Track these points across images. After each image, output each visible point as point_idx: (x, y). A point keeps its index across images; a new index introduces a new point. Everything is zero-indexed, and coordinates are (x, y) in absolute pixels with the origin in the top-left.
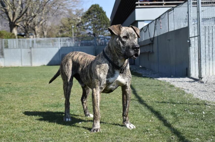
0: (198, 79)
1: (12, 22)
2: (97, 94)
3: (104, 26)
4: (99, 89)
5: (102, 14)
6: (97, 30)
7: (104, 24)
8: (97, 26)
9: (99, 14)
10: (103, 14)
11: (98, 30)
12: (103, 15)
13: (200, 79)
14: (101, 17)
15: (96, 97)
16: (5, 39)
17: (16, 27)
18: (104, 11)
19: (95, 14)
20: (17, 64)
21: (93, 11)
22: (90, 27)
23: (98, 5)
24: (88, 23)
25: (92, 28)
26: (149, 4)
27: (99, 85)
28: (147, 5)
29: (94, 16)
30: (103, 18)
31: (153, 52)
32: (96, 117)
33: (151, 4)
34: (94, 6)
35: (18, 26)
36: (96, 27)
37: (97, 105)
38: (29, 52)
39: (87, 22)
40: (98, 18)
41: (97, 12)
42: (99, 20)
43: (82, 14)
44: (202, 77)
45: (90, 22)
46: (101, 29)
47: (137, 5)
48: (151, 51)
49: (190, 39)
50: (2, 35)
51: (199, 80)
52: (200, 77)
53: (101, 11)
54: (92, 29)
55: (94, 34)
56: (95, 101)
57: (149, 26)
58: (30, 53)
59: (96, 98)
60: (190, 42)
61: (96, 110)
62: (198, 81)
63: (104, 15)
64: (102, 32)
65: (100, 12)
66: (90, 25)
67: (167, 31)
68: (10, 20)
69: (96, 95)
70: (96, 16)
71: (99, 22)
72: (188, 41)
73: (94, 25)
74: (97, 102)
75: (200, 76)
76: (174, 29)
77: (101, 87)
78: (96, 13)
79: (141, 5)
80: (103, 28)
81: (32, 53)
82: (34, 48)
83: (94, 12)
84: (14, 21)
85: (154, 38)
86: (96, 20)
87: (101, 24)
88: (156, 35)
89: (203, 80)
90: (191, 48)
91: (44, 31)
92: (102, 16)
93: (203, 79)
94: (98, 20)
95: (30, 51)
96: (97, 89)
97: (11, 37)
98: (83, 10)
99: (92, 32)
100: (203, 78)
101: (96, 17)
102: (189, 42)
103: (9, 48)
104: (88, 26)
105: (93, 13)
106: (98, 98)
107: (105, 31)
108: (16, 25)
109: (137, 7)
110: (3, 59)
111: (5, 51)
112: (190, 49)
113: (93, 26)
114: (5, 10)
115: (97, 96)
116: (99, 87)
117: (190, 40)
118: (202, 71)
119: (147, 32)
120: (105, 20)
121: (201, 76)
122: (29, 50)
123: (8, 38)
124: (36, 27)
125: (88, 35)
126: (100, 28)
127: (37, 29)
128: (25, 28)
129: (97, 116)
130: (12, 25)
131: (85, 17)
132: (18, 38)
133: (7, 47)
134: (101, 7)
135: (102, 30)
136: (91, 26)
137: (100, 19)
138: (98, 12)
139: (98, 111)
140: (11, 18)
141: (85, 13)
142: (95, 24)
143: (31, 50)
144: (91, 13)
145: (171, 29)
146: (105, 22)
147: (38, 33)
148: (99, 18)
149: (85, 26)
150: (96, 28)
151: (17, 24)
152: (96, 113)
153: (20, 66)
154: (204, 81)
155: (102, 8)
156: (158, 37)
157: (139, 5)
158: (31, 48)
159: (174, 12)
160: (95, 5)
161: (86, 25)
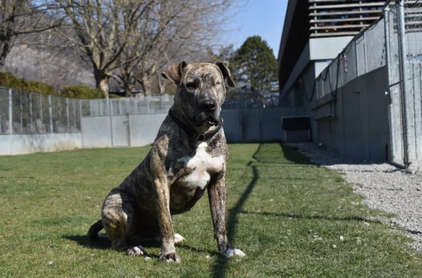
0: (403, 165)
1: (99, 71)
2: (164, 190)
3: (270, 74)
4: (166, 180)
5: (266, 52)
6: (258, 81)
7: (269, 70)
8: (257, 74)
9: (261, 54)
10: (269, 53)
11: (260, 82)
12: (267, 55)
13: (406, 165)
14: (264, 58)
15: (163, 196)
16: (83, 100)
17: (106, 78)
18: (270, 48)
19: (254, 53)
20: (104, 142)
21: (250, 49)
22: (245, 77)
23: (259, 38)
24: (241, 71)
25: (248, 79)
26: (335, 29)
27: (165, 172)
28: (331, 31)
29: (252, 57)
30: (267, 60)
31: (336, 118)
32: (165, 233)
33: (339, 30)
34: (252, 40)
35: (109, 77)
36: (255, 76)
37: (165, 210)
38: (124, 121)
39: (239, 68)
40: (259, 60)
41: (257, 49)
42: (260, 63)
43: (231, 54)
44: (410, 161)
45: (245, 68)
46: (265, 80)
47: (313, 31)
48: (333, 115)
49: (391, 88)
50: (80, 94)
51: (404, 168)
52: (407, 163)
53: (264, 48)
54: (249, 81)
55: (252, 89)
56: (161, 204)
57: (330, 69)
58: (126, 124)
59: (163, 198)
60: (389, 95)
61: (164, 220)
62: (403, 170)
63: (270, 55)
64: (267, 85)
65: (262, 50)
66: (244, 73)
67: (355, 77)
68: (95, 66)
69: (162, 191)
70: (255, 57)
71: (260, 68)
72: (386, 93)
73: (253, 73)
74: (166, 205)
75: (406, 161)
76: (365, 71)
77: (169, 174)
78: (256, 51)
79: (319, 31)
80: (269, 79)
81: (131, 124)
82: (134, 115)
83: (252, 50)
84: (102, 68)
85: (337, 89)
86: (255, 64)
87: (264, 71)
88: (339, 86)
89: (411, 168)
90: (391, 105)
91: (160, 85)
92: (265, 56)
93: (411, 165)
94: (258, 65)
95: (127, 120)
96: (163, 181)
97: (95, 96)
98: (231, 47)
99: (249, 85)
100: (410, 163)
101: (256, 59)
102: (387, 95)
103: (92, 115)
104: (241, 75)
105: (249, 51)
106: (166, 198)
107: (272, 83)
108: (106, 75)
109: (312, 35)
110: (79, 134)
111: (84, 121)
112: (390, 108)
113: (251, 74)
114: (87, 49)
115: (164, 193)
116: (165, 176)
117: (389, 91)
118: (409, 150)
119: (328, 80)
120: (272, 64)
121: (408, 159)
122: (125, 118)
123: (90, 98)
124: (145, 78)
125: (243, 91)
126: (263, 77)
127: (147, 81)
128: (122, 79)
129: (168, 230)
130: (100, 75)
131: (236, 59)
132: (110, 97)
133: (88, 114)
134: (264, 41)
135: (267, 81)
136: (247, 74)
137: (263, 62)
138: (259, 50)
139: (169, 221)
140: (98, 64)
141: (235, 52)
142: (253, 71)
143: (128, 118)
144: (247, 52)
145: (361, 72)
146: (272, 68)
147: (149, 88)
148: (261, 61)
149: (237, 76)
150: (255, 78)
151: (108, 74)
152: (165, 226)
153: (110, 146)
154: (413, 170)
155: (266, 42)
156: (342, 88)
157: (316, 32)
158: (127, 115)
159: (365, 38)
160: (254, 38)
161: (238, 73)
